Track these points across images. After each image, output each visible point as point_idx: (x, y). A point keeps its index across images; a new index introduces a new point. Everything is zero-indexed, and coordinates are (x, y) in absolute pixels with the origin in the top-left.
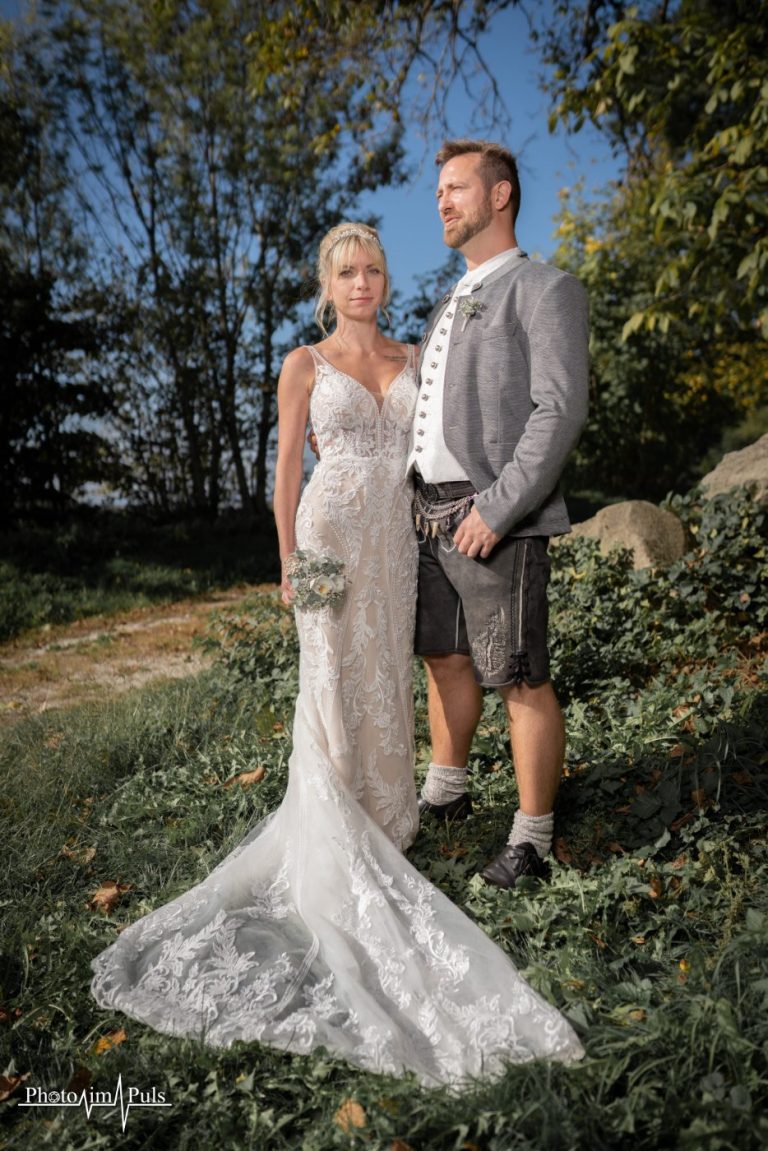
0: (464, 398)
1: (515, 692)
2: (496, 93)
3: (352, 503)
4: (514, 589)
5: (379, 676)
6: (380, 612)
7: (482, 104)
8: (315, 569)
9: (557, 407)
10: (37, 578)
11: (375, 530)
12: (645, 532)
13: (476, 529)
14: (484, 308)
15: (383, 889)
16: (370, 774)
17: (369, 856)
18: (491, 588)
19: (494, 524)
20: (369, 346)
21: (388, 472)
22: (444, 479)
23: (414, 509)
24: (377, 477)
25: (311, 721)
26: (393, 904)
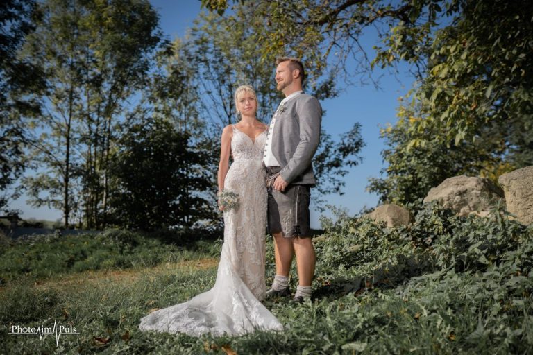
0: (278, 138)
1: (296, 239)
2: (366, 58)
3: (242, 174)
4: (294, 203)
5: (250, 235)
6: (251, 212)
7: (361, 63)
8: (227, 194)
9: (307, 140)
10: (167, 246)
11: (251, 183)
12: (393, 215)
13: (280, 181)
14: (286, 109)
15: (243, 303)
16: (246, 270)
17: (240, 293)
18: (286, 202)
19: (285, 178)
20: (252, 124)
21: (256, 164)
22: (272, 165)
23: (265, 178)
24: (252, 166)
25: (227, 251)
26: (245, 308)
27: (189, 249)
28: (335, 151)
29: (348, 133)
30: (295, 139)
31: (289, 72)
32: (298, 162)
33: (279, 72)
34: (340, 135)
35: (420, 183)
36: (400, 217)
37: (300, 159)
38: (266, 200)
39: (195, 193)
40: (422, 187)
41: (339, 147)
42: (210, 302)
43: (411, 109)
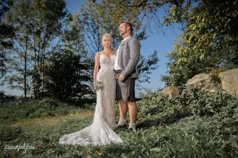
0: (120, 57)
2: (160, 22)
3: (105, 74)
4: (128, 86)
5: (108, 100)
6: (109, 91)
7: (157, 24)
8: (98, 83)
9: (133, 58)
10: (71, 106)
11: (108, 78)
12: (172, 92)
13: (121, 76)
14: (124, 44)
15: (105, 131)
16: (107, 116)
17: (104, 127)
18: (124, 86)
19: (124, 75)
20: (109, 51)
21: (110, 69)
22: (118, 69)
23: (115, 76)
24: (109, 70)
25: (98, 108)
26: (106, 133)
27: (81, 108)
28: (146, 63)
29: (151, 55)
30: (128, 58)
31: (125, 28)
32: (130, 68)
33: (121, 27)
34: (148, 56)
35: (184, 77)
36: (175, 92)
37: (131, 67)
38: (115, 85)
39: (83, 83)
40: (185, 79)
41: (147, 62)
42: (91, 130)
43: (180, 44)
